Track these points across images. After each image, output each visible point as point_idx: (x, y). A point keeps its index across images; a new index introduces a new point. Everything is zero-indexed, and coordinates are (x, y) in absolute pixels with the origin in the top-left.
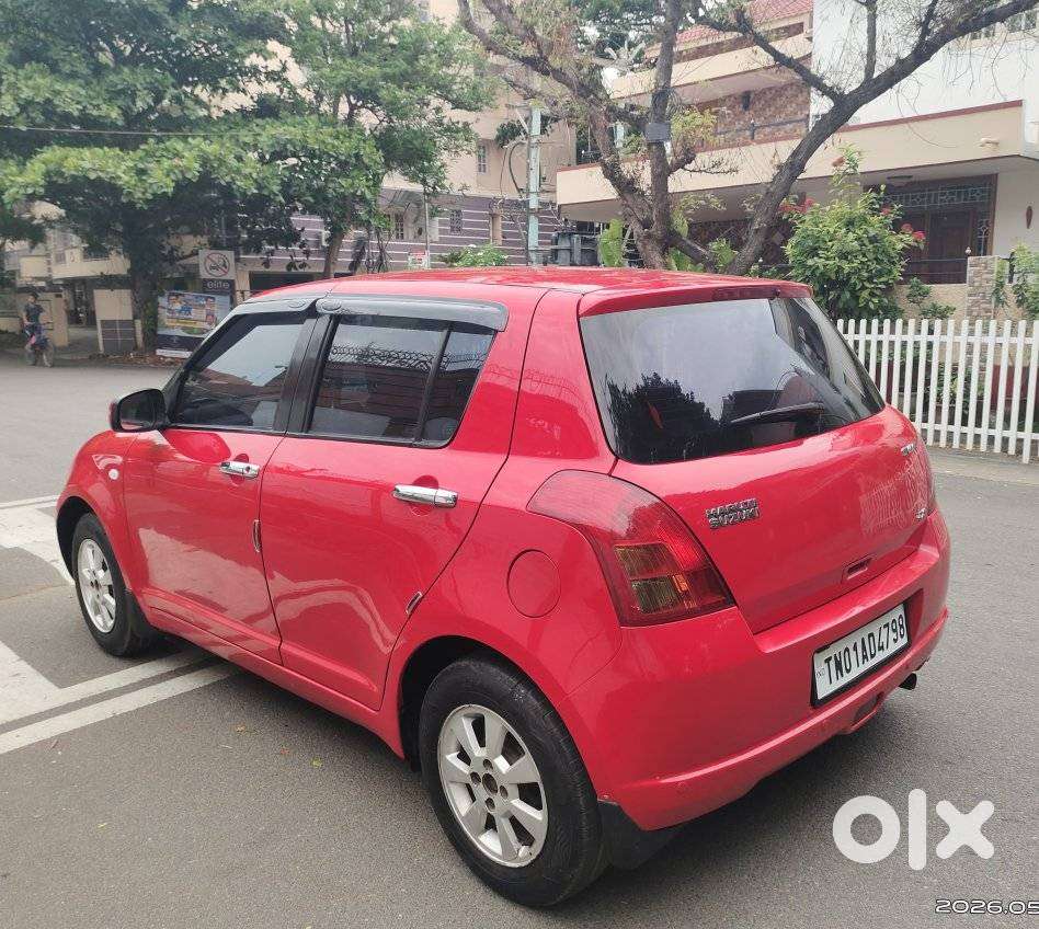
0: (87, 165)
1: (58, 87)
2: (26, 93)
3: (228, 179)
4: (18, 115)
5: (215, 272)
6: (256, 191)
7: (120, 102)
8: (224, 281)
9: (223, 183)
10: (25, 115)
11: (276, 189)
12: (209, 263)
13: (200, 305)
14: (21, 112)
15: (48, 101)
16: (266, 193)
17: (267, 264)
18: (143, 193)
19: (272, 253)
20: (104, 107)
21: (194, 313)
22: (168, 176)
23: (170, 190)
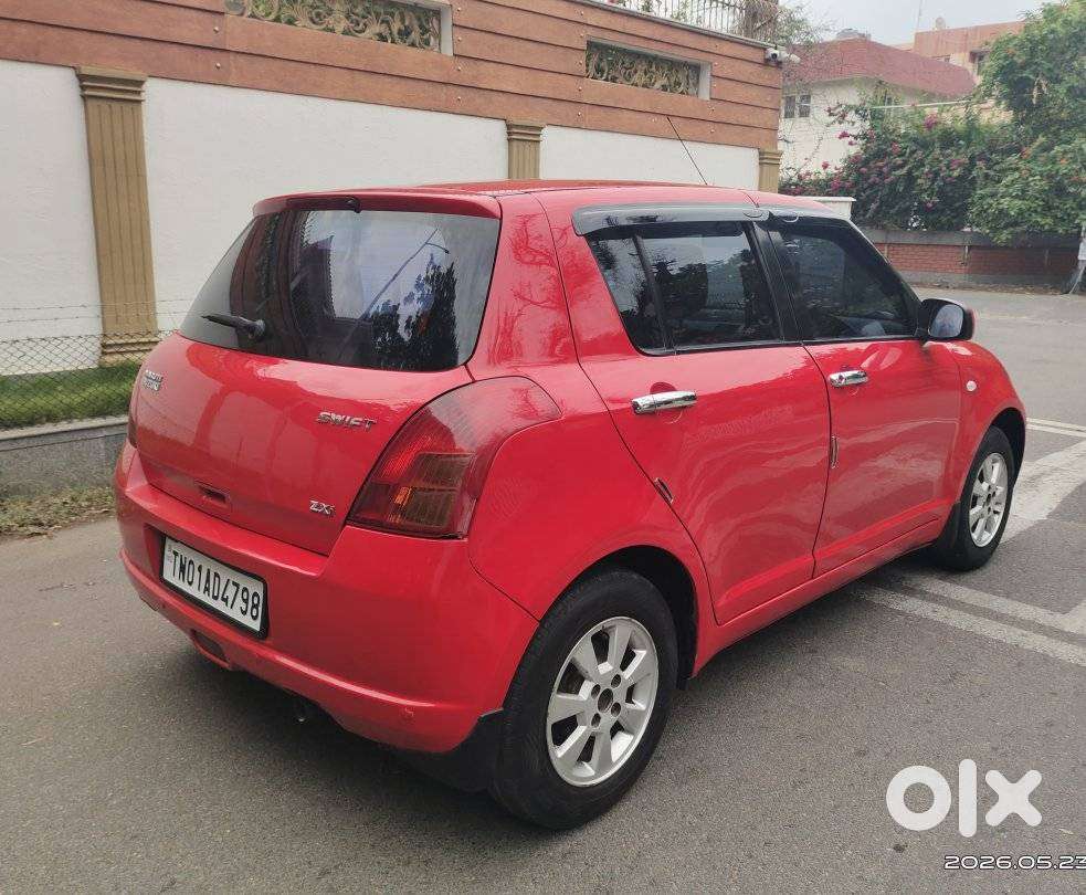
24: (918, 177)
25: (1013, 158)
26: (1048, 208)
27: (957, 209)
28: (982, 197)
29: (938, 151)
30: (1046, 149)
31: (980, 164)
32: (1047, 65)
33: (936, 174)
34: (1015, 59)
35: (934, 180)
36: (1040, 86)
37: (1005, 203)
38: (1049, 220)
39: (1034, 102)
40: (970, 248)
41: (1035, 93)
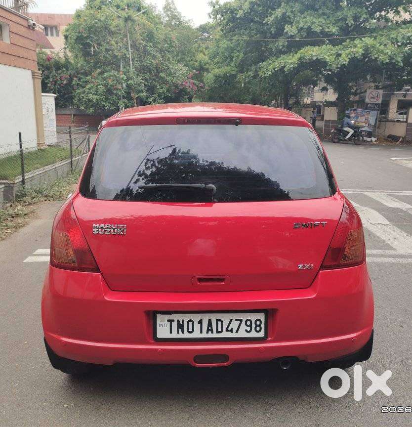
0: (314, 54)
1: (314, 20)
2: (301, 25)
3: (376, 56)
4: (297, 34)
5: (372, 100)
6: (388, 61)
7: (339, 25)
8: (376, 104)
9: (373, 58)
10: (299, 34)
11: (399, 59)
12: (371, 95)
13: (363, 115)
14: (298, 32)
15: (309, 28)
16: (394, 61)
17: (405, 96)
18: (337, 65)
19: (408, 90)
20: (331, 27)
21: (360, 119)
22: (347, 56)
23: (346, 63)
24: (48, 83)
25: (89, 77)
26: (107, 99)
27: (66, 98)
28: (79, 94)
29: (54, 72)
30: (102, 73)
31: (75, 79)
32: (95, 38)
33: (56, 82)
34: (83, 34)
35: (55, 85)
36: (94, 47)
37: (90, 96)
38: (108, 104)
39: (92, 53)
40: (74, 115)
41: (92, 49)
